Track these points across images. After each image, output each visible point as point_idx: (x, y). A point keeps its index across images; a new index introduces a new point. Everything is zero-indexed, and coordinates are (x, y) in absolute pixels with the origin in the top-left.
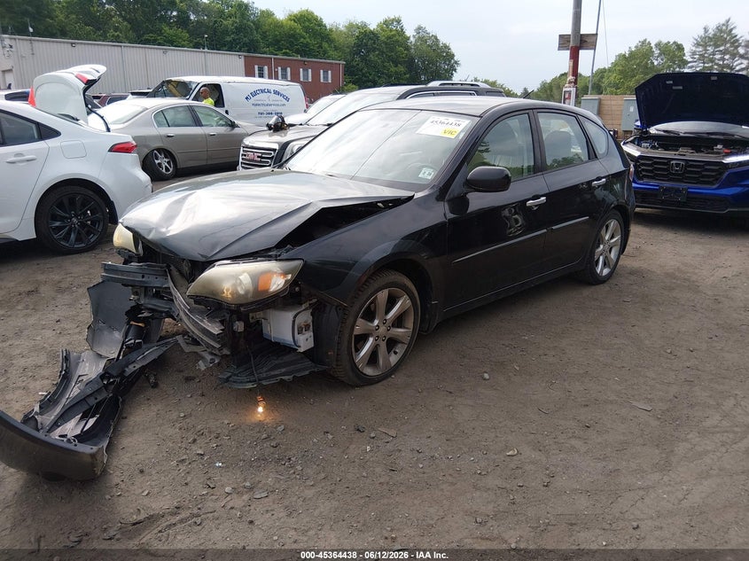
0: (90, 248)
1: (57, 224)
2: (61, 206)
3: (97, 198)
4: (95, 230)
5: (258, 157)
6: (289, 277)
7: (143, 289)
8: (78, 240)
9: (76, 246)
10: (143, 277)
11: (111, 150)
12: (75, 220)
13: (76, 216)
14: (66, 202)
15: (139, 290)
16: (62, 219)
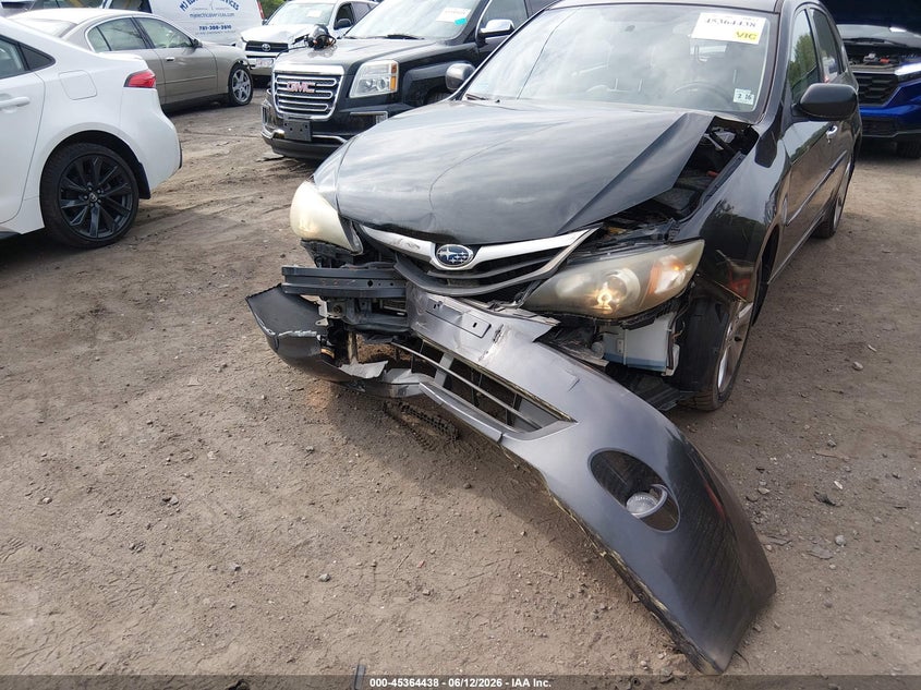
0: (118, 238)
1: (71, 204)
2: (72, 174)
3: (119, 159)
4: (121, 208)
5: (310, 87)
6: (690, 268)
7: (352, 302)
8: (103, 225)
9: (100, 236)
10: (370, 284)
11: (127, 84)
12: (93, 196)
13: (94, 190)
14: (80, 168)
15: (342, 305)
16: (75, 195)
